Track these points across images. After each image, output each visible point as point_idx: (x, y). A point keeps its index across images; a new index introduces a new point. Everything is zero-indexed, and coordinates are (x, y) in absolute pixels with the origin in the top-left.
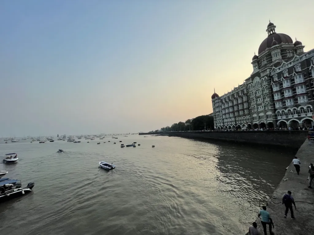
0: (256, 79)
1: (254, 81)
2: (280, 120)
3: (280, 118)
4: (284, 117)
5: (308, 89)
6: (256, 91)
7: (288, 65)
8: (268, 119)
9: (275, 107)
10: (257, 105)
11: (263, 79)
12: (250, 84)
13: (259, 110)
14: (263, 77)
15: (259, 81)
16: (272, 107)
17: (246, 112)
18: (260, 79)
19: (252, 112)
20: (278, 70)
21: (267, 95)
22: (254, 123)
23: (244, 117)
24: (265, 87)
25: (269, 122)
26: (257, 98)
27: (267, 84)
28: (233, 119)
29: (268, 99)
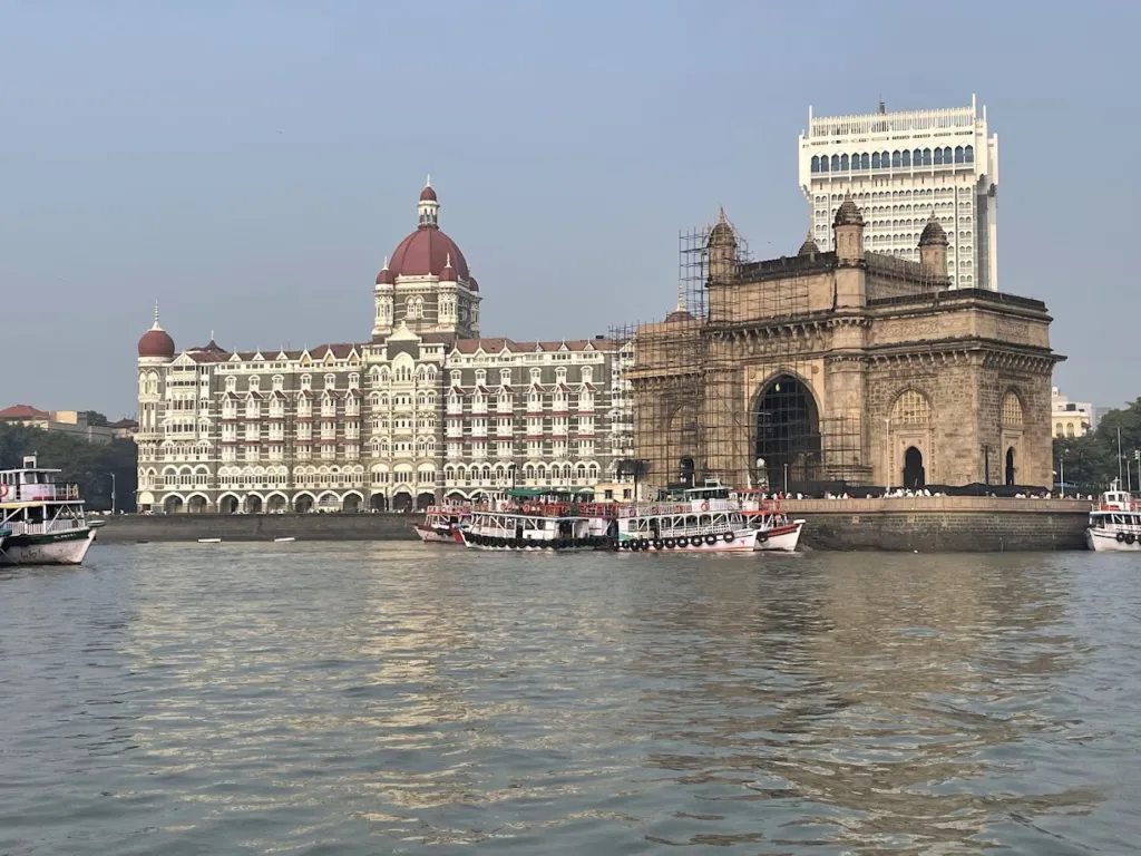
0: (403, 360)
1: (393, 362)
2: (451, 489)
3: (453, 485)
4: (462, 483)
5: (517, 429)
6: (398, 394)
7: (487, 359)
8: (420, 485)
9: (445, 454)
10: (393, 437)
11: (426, 368)
12: (380, 364)
13: (397, 455)
14: (426, 363)
15: (412, 369)
16: (437, 454)
17: (351, 452)
18: (416, 364)
19: (370, 455)
20: (464, 361)
21: (430, 417)
22: (375, 492)
23: (335, 470)
24: (426, 393)
25: (423, 491)
26: (398, 417)
27: (433, 386)
28: (284, 471)
29: (428, 430)
